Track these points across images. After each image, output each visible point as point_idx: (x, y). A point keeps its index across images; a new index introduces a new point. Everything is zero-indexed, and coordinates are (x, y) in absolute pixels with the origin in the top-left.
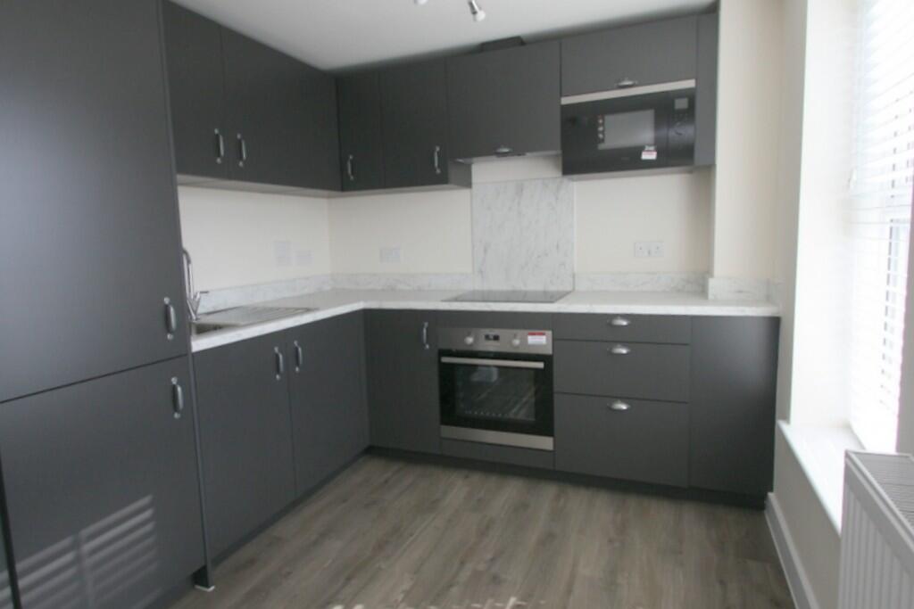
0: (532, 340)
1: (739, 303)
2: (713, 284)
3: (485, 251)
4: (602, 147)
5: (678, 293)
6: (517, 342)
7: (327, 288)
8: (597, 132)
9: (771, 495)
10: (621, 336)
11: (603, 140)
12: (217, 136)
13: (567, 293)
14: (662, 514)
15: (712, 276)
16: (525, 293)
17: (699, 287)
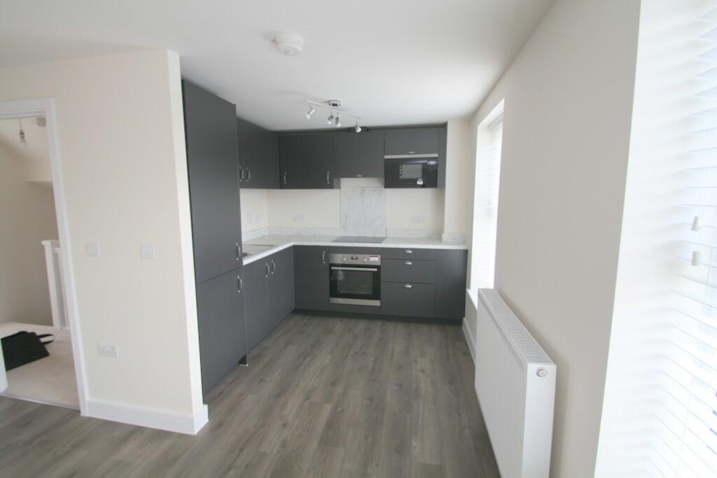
0: (372, 259)
1: (453, 244)
2: (444, 236)
3: (346, 218)
4: (401, 177)
5: (429, 239)
6: (365, 260)
7: (266, 234)
8: (399, 171)
9: (464, 319)
10: (409, 257)
11: (401, 175)
12: (240, 170)
13: (384, 238)
14: (424, 329)
15: (443, 232)
16: (365, 238)
17: (438, 236)
